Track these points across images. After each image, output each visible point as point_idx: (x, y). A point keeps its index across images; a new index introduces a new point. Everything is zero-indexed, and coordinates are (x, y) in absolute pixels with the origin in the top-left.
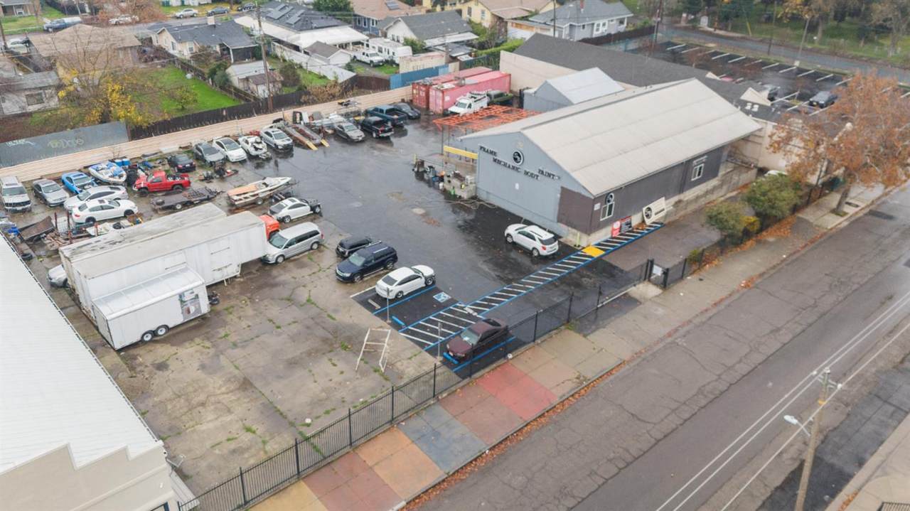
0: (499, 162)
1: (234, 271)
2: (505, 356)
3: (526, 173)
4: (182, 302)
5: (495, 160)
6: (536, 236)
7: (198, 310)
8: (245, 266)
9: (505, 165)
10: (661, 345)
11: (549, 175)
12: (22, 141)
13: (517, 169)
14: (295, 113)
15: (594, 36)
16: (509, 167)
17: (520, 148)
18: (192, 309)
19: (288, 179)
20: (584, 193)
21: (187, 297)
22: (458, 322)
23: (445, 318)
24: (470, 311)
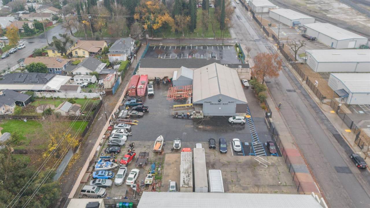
0: (213, 104)
3: (223, 104)
5: (211, 104)
6: (241, 119)
9: (215, 104)
11: (232, 102)
13: (220, 104)
16: (217, 104)
17: (221, 98)
20: (244, 103)
22: (260, 147)
23: (256, 148)
24: (257, 143)
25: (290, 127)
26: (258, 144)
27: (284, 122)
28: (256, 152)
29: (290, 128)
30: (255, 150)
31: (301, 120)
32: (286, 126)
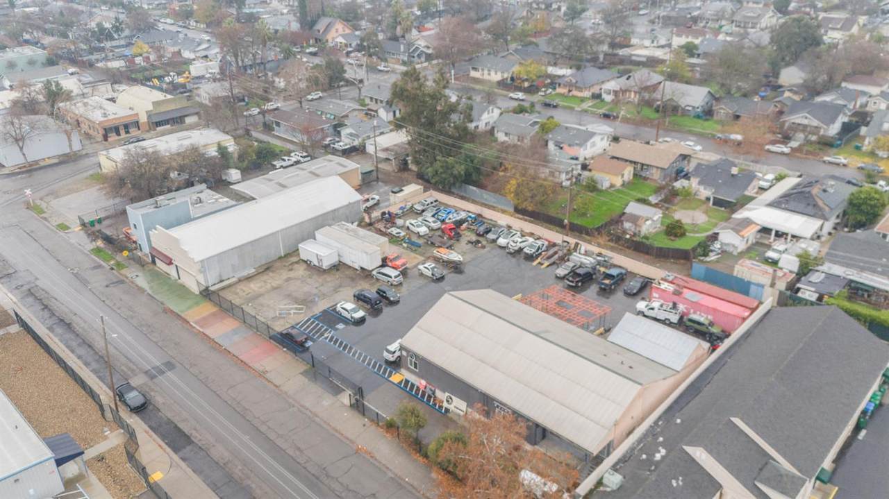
2: (285, 347)
7: (323, 264)
14: (577, 244)
18: (321, 264)
19: (461, 259)
21: (319, 257)
22: (317, 332)
23: (320, 329)
24: (326, 335)
25: (295, 409)
26: (322, 335)
27: (317, 416)
28: (313, 322)
29: (293, 406)
30: (318, 324)
31: (279, 442)
32: (303, 406)
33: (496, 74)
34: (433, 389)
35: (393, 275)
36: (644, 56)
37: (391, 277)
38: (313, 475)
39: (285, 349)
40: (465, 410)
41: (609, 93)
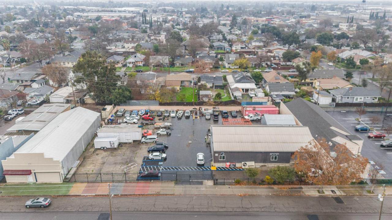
1: (131, 141)
2: (151, 180)
4: (110, 143)
7: (114, 146)
8: (134, 141)
10: (188, 196)
12: (135, 101)
14: (200, 108)
15: (354, 102)
18: (113, 146)
19: (171, 124)
21: (111, 143)
22: (155, 170)
23: (154, 168)
24: (161, 169)
26: (159, 169)
28: (146, 167)
29: (193, 197)
30: (150, 167)
33: (68, 64)
34: (234, 164)
35: (156, 137)
36: (122, 51)
37: (155, 139)
38: (242, 211)
39: (152, 181)
40: (254, 165)
41: (130, 63)
